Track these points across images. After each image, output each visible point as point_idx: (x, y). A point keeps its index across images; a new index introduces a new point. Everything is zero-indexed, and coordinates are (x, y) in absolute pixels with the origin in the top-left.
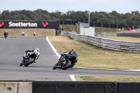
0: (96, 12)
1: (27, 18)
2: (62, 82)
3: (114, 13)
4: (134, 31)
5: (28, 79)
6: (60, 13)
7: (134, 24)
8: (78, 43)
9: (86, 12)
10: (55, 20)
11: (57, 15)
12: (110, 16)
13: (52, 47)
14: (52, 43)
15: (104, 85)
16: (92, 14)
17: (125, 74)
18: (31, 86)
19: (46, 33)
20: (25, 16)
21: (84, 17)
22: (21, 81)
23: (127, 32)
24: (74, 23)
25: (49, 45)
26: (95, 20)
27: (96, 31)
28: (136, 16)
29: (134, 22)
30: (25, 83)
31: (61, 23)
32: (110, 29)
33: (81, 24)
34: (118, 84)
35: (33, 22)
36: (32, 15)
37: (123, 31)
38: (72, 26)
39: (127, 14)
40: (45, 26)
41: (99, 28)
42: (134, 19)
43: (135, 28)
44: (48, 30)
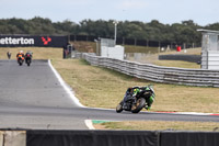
0: (127, 22)
1: (18, 30)
2: (72, 131)
3: (155, 23)
4: (185, 52)
5: (20, 127)
6: (70, 23)
7: (185, 41)
8: (98, 70)
9: (111, 21)
10: (63, 34)
11: (66, 26)
12: (148, 28)
13: (58, 76)
14: (57, 69)
15: (138, 136)
16: (120, 24)
17: (171, 120)
18: (25, 137)
19: (47, 54)
20: (14, 27)
21: (108, 29)
22: (9, 130)
23: (174, 53)
24: (91, 39)
25: (53, 73)
26: (125, 34)
27: (126, 51)
28: (189, 28)
29: (186, 37)
30: (15, 133)
31: (72, 39)
32: (147, 48)
33: (102, 40)
34: (161, 134)
35: (28, 38)
36: (26, 27)
37: (168, 51)
38: (89, 43)
39: (175, 25)
40: (46, 43)
41: (130, 47)
42: (184, 33)
43: (188, 47)
44: (50, 50)
